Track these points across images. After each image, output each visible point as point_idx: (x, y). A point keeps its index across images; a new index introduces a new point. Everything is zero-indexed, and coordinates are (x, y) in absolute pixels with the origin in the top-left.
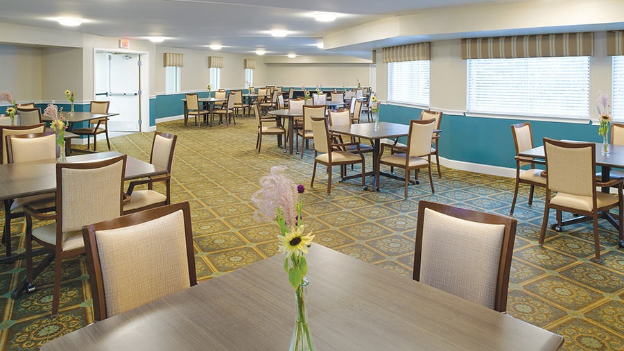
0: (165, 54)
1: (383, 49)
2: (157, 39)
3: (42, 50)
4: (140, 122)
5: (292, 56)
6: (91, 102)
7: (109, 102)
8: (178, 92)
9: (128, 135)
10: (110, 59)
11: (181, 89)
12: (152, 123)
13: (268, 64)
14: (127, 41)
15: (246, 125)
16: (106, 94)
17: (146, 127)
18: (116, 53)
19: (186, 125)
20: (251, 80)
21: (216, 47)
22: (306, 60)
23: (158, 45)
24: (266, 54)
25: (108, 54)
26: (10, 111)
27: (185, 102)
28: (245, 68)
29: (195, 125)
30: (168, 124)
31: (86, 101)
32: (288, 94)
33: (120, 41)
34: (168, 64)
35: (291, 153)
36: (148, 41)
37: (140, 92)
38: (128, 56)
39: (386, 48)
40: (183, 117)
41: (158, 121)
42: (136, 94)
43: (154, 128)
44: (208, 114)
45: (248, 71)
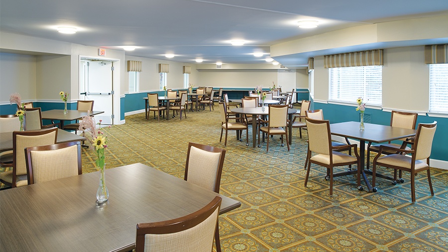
0: (129, 62)
1: (325, 56)
2: (130, 48)
3: (37, 57)
4: (113, 117)
5: (219, 63)
6: (78, 101)
7: (93, 102)
8: (138, 92)
9: (104, 128)
10: (88, 65)
11: (140, 90)
12: (122, 117)
13: (199, 70)
14: (104, 50)
15: (194, 118)
16: (85, 93)
17: (118, 121)
18: (93, 60)
19: (147, 118)
20: (187, 82)
21: (170, 55)
22: (228, 67)
23: (127, 54)
24: (203, 62)
25: (86, 61)
26: (19, 113)
27: (147, 100)
28: (184, 73)
29: (155, 119)
30: (131, 117)
31: (73, 100)
32: (219, 93)
33: (99, 50)
34: (131, 69)
35: (254, 147)
36: (122, 50)
37: (113, 92)
38: (103, 62)
39: (329, 56)
40: (144, 111)
41: (126, 114)
42: (109, 94)
43: (124, 121)
44: (164, 110)
45: (185, 74)
